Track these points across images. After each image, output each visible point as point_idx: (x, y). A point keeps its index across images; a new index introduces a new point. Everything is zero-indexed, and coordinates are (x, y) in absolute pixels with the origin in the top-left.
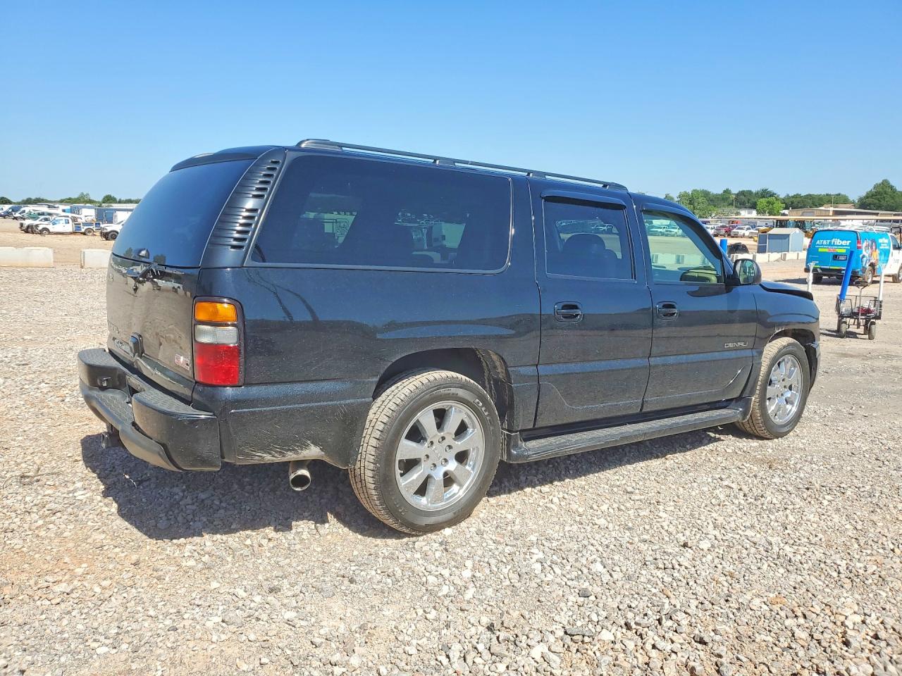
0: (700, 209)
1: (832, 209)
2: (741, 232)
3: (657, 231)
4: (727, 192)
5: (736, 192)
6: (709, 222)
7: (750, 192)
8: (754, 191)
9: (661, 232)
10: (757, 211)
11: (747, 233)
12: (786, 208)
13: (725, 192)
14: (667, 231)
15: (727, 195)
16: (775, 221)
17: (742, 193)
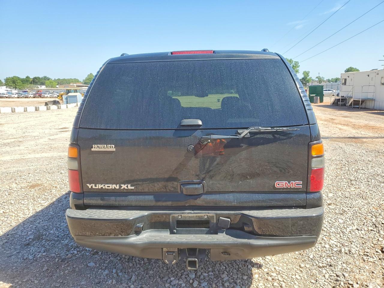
0: (19, 85)
1: (75, 85)
2: (46, 95)
3: (3, 96)
4: (28, 77)
5: (33, 77)
6: (27, 91)
7: (39, 78)
8: (41, 77)
9: (5, 96)
10: (46, 86)
11: (49, 96)
12: (58, 85)
13: (27, 77)
14: (9, 96)
15: (28, 79)
16: (66, 90)
17: (35, 78)
